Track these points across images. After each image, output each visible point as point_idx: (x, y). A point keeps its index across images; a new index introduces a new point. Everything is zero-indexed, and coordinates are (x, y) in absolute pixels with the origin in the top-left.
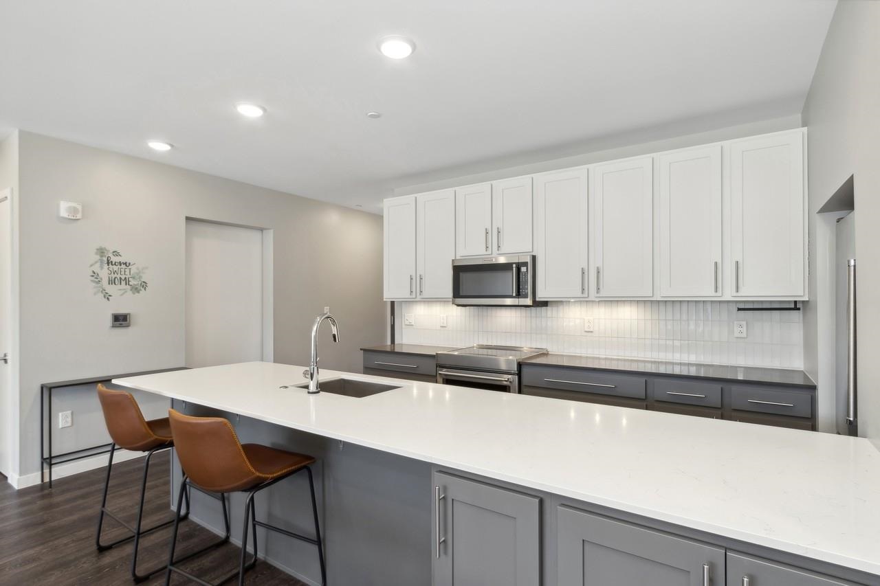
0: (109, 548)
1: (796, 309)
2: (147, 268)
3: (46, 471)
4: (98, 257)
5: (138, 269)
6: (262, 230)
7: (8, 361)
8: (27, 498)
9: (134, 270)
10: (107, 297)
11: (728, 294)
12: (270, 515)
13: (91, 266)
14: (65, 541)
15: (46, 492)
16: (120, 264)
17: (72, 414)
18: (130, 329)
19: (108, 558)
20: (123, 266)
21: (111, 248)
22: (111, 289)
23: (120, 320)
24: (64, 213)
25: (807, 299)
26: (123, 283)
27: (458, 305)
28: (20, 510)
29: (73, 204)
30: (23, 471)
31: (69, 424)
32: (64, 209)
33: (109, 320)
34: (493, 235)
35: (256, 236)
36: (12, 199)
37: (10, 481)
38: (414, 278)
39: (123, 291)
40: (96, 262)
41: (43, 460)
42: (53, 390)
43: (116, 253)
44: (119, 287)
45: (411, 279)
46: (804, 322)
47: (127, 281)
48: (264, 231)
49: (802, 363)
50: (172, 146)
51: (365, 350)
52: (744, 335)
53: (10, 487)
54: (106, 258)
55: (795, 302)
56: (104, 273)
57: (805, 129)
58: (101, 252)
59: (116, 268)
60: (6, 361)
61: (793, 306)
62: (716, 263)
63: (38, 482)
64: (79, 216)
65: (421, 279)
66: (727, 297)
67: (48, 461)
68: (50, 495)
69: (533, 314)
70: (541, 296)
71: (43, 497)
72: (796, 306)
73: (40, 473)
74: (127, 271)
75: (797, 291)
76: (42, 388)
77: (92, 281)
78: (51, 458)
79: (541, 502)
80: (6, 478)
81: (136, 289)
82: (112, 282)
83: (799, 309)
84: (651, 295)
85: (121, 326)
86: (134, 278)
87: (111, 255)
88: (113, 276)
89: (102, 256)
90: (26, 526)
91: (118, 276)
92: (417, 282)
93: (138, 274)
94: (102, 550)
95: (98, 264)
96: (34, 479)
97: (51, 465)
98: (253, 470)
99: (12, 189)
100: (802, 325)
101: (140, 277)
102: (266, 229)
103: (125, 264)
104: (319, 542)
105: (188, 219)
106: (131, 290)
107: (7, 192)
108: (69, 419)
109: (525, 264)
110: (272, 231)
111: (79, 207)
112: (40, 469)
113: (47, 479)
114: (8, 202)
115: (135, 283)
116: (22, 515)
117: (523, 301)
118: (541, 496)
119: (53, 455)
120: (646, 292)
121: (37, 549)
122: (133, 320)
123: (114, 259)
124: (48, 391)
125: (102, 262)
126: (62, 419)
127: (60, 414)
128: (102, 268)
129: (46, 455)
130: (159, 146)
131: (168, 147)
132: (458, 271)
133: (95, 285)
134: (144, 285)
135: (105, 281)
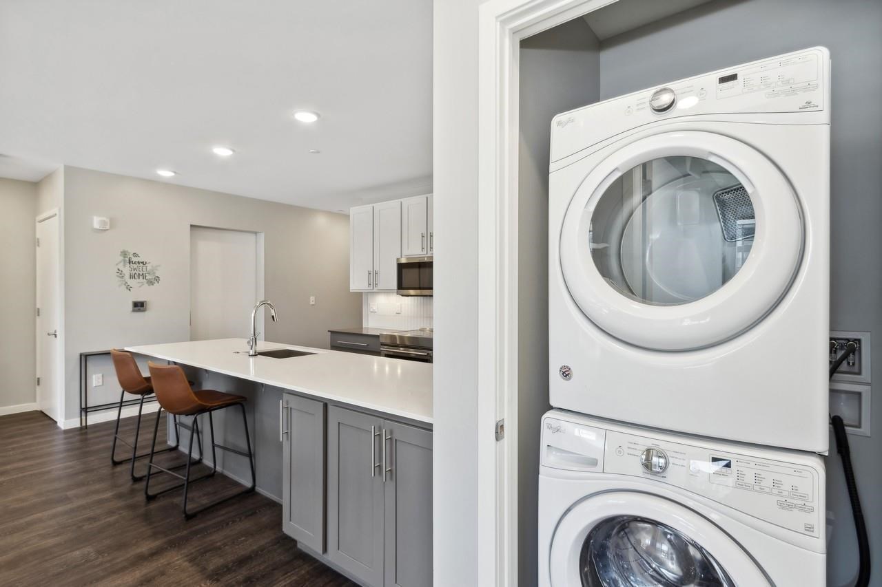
0: (120, 463)
2: (159, 266)
3: (84, 418)
4: (122, 258)
5: (152, 266)
6: (256, 233)
7: (58, 336)
8: (71, 435)
9: (149, 267)
10: (129, 288)
12: (225, 441)
13: (117, 264)
14: (92, 458)
15: (83, 431)
16: (139, 263)
17: (103, 376)
18: (146, 313)
19: (119, 469)
20: (141, 265)
21: (131, 251)
22: (131, 282)
23: (139, 306)
24: (96, 225)
26: (141, 277)
28: (66, 441)
29: (105, 219)
30: (67, 417)
31: (101, 384)
32: (96, 222)
33: (131, 306)
35: (252, 237)
36: (60, 215)
37: (59, 424)
38: (371, 273)
39: (141, 284)
40: (121, 262)
41: (82, 409)
42: (88, 357)
43: (135, 255)
44: (138, 280)
45: (369, 274)
47: (144, 276)
48: (258, 234)
50: (175, 172)
51: (332, 332)
53: (58, 428)
54: (129, 259)
56: (126, 270)
58: (124, 254)
59: (135, 266)
60: (55, 335)
63: (78, 425)
64: (108, 227)
65: (376, 274)
67: (85, 410)
68: (86, 433)
71: (81, 434)
73: (79, 419)
74: (144, 268)
76: (81, 355)
77: (118, 276)
78: (86, 408)
79: (326, 406)
80: (56, 422)
81: (151, 282)
82: (133, 277)
85: (139, 311)
86: (149, 273)
87: (131, 256)
88: (134, 272)
89: (125, 257)
90: (68, 450)
91: (137, 272)
92: (373, 276)
93: (152, 270)
94: (115, 464)
95: (122, 264)
96: (75, 423)
97: (86, 412)
98: (196, 399)
99: (60, 209)
101: (154, 273)
102: (260, 232)
103: (143, 263)
104: (250, 455)
105: (192, 226)
106: (147, 283)
107: (55, 210)
108: (101, 380)
110: (263, 234)
111: (108, 220)
112: (79, 415)
113: (84, 424)
114: (56, 218)
115: (150, 277)
116: (65, 444)
118: (327, 402)
119: (88, 406)
121: (75, 462)
122: (149, 306)
123: (134, 259)
124: (85, 358)
125: (125, 261)
126: (95, 380)
127: (94, 376)
128: (124, 265)
129: (83, 406)
130: (165, 174)
131: (173, 174)
132: (401, 268)
133: (120, 279)
134: (157, 279)
135: (127, 277)
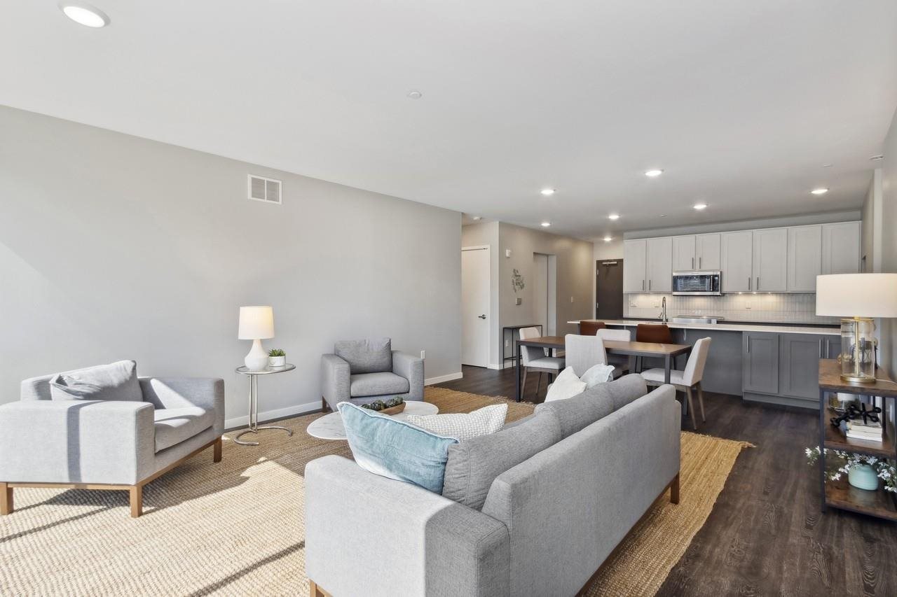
5: (522, 278)
10: (516, 291)
16: (518, 276)
17: (509, 341)
22: (516, 287)
26: (519, 284)
27: (673, 296)
30: (500, 363)
31: (509, 345)
32: (507, 253)
34: (696, 261)
35: (545, 259)
36: (492, 250)
37: (490, 368)
39: (519, 289)
40: (513, 276)
41: (503, 359)
43: (517, 271)
44: (518, 286)
56: (515, 280)
57: (861, 222)
59: (517, 278)
60: (484, 318)
64: (510, 256)
65: (650, 282)
70: (725, 289)
74: (520, 279)
80: (485, 367)
81: (522, 287)
82: (517, 284)
84: (786, 290)
85: (519, 304)
86: (521, 282)
89: (514, 273)
91: (518, 282)
92: (647, 284)
93: (522, 280)
99: (492, 246)
101: (523, 282)
102: (549, 256)
105: (535, 253)
107: (486, 246)
109: (716, 276)
110: (554, 256)
111: (511, 252)
112: (503, 363)
114: (487, 250)
115: (521, 284)
117: (715, 293)
120: (783, 289)
122: (522, 302)
123: (517, 274)
127: (506, 341)
132: (675, 279)
133: (513, 286)
134: (524, 285)
135: (515, 285)
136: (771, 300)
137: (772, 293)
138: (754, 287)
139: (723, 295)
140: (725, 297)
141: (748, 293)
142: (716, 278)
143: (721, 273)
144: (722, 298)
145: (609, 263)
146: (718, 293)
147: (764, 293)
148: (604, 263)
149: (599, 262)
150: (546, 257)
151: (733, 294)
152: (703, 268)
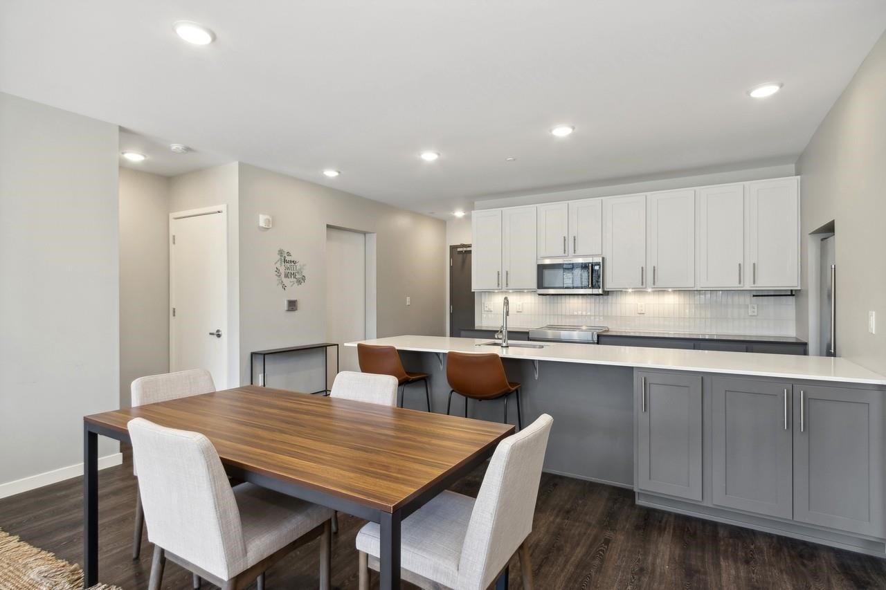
1: (792, 295)
2: (305, 265)
4: (279, 257)
5: (300, 266)
6: (365, 233)
11: (748, 285)
13: (276, 263)
18: (298, 312)
20: (293, 264)
21: (285, 249)
22: (286, 281)
23: (292, 305)
24: (262, 224)
25: (799, 288)
26: (293, 276)
27: (539, 295)
29: (268, 217)
32: (262, 220)
33: (286, 305)
34: (569, 242)
35: (361, 237)
38: (500, 273)
42: (266, 356)
43: (289, 254)
45: (499, 274)
46: (796, 305)
48: (367, 235)
49: (795, 332)
50: (339, 172)
52: (756, 314)
55: (792, 291)
57: (799, 177)
58: (281, 252)
59: (288, 265)
60: (219, 336)
61: (790, 294)
62: (740, 265)
64: (270, 226)
65: (507, 274)
66: (747, 287)
69: (601, 301)
70: (608, 287)
72: (792, 293)
75: (794, 284)
82: (286, 276)
83: (794, 295)
84: (693, 286)
85: (292, 310)
86: (298, 273)
88: (287, 271)
92: (503, 276)
93: (300, 269)
95: (279, 263)
100: (794, 307)
102: (368, 233)
105: (329, 226)
109: (598, 264)
110: (375, 234)
111: (271, 219)
114: (224, 215)
117: (595, 291)
120: (689, 284)
122: (298, 305)
123: (288, 258)
124: (252, 354)
126: (261, 379)
127: (260, 376)
130: (331, 174)
131: (336, 174)
132: (541, 268)
133: (277, 278)
134: (304, 278)
135: (283, 276)
136: (671, 301)
137: (674, 291)
138: (649, 282)
139: (606, 293)
140: (610, 297)
141: (640, 291)
142: (597, 268)
143: (603, 259)
144: (605, 297)
145: (465, 249)
146: (600, 291)
147: (662, 291)
148: (459, 250)
149: (453, 248)
150: (363, 236)
151: (620, 292)
152: (578, 253)
